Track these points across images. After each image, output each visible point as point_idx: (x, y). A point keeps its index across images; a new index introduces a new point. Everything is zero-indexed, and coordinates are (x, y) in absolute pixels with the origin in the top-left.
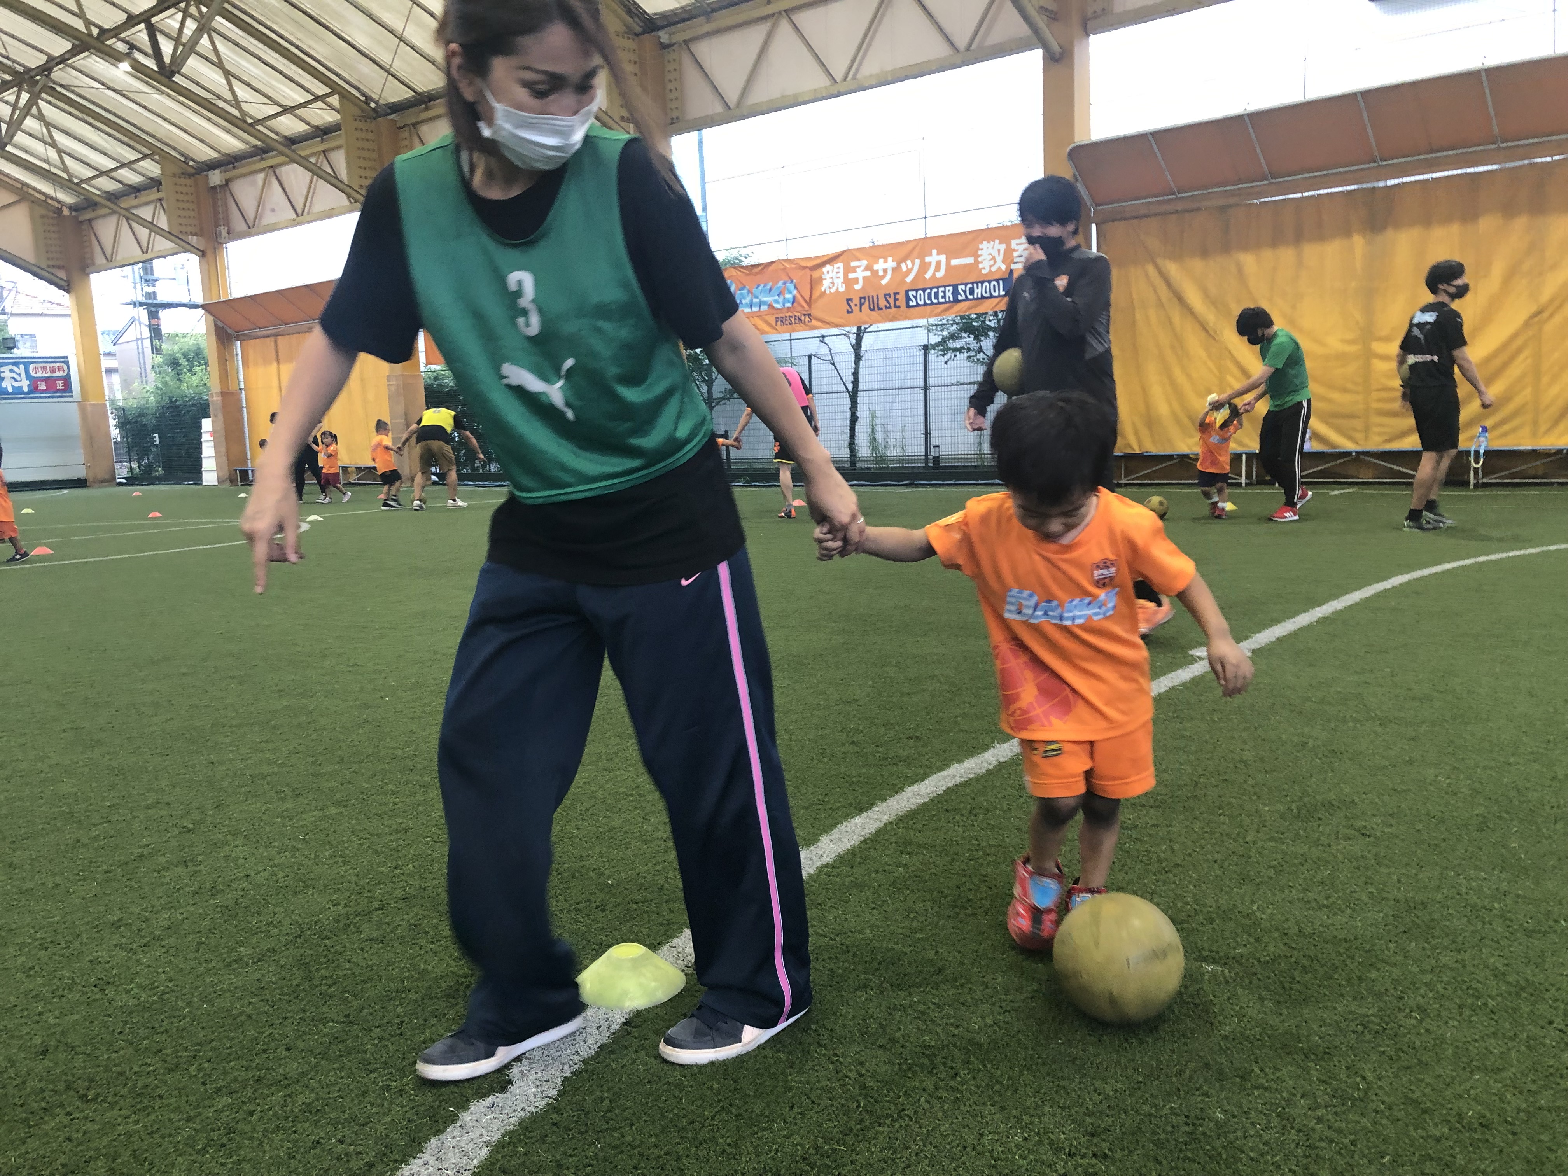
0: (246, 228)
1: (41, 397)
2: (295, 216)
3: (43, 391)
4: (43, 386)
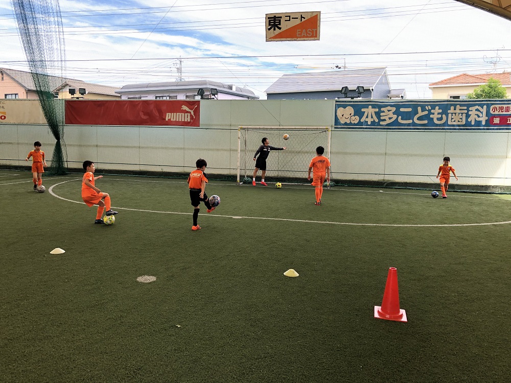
1: (493, 129)
3: (496, 125)
4: (497, 121)
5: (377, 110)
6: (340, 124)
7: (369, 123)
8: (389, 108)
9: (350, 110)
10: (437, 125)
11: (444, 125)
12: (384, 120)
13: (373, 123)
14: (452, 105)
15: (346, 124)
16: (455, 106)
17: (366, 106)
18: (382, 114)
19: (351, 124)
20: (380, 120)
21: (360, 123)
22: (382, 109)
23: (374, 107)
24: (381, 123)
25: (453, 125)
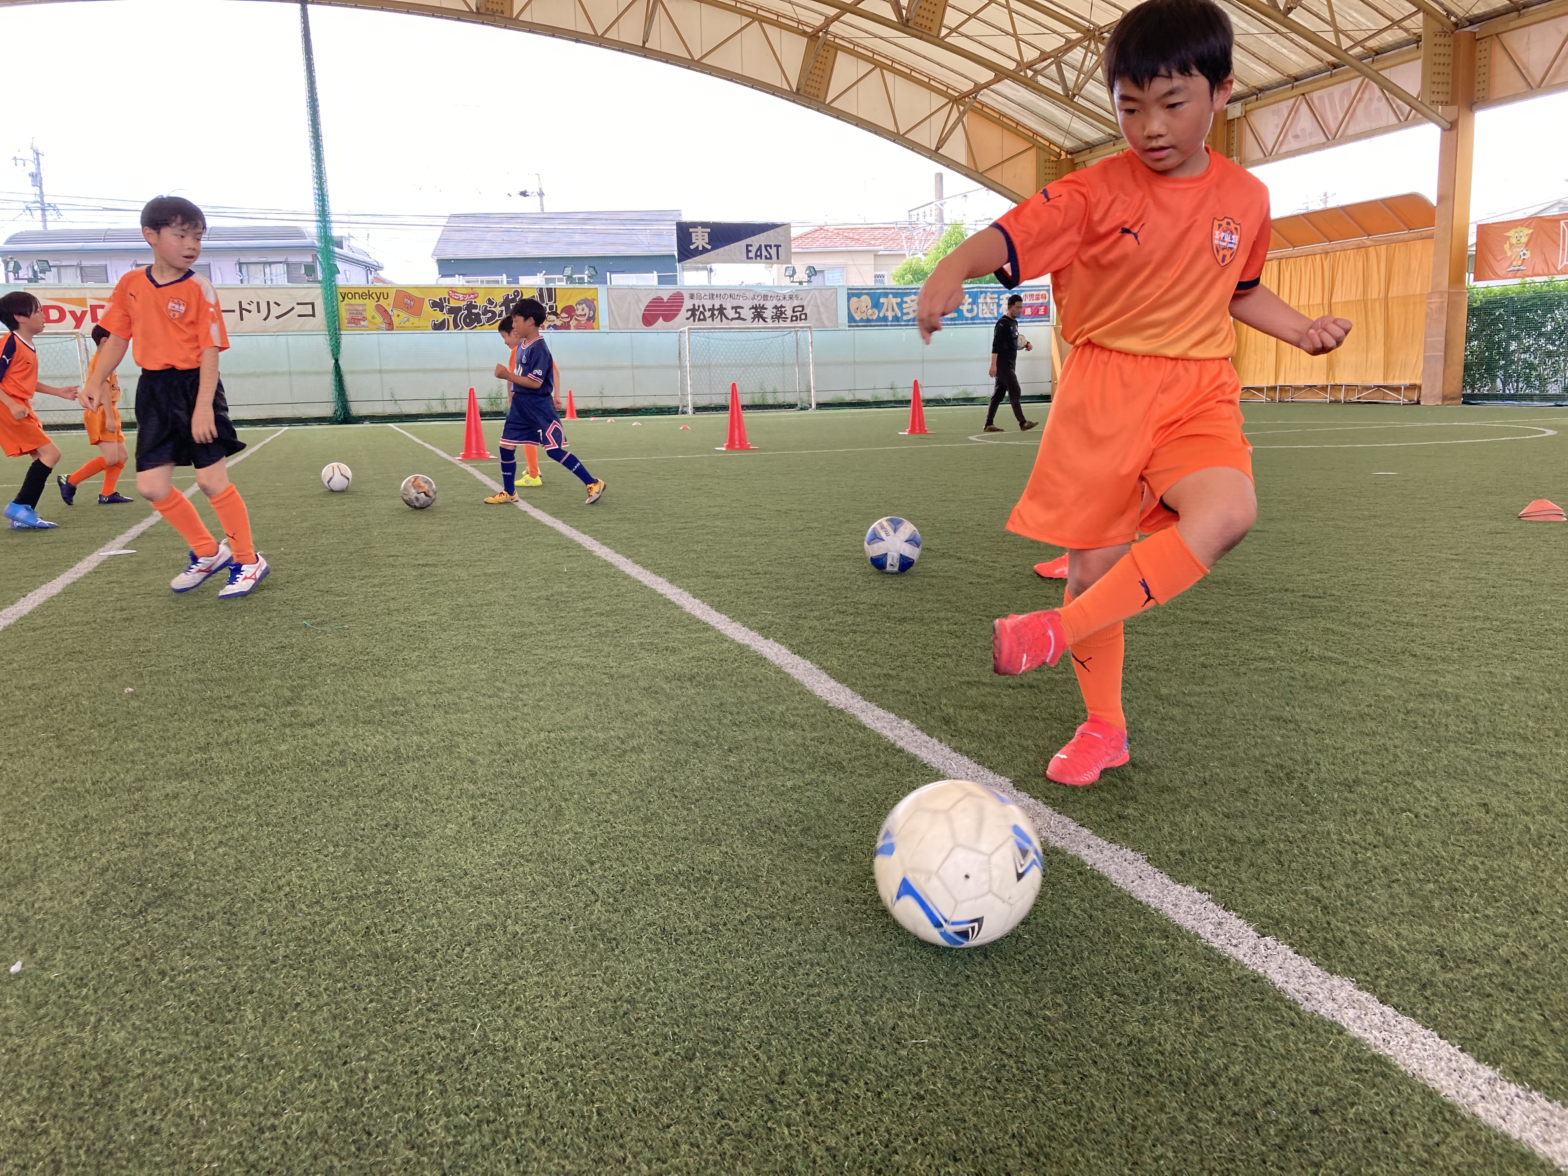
0: (1262, 156)
2: (1325, 140)
5: (899, 300)
6: (855, 321)
7: (890, 318)
8: (913, 297)
9: (866, 300)
10: (967, 319)
11: (973, 318)
12: (908, 314)
13: (896, 318)
14: (981, 292)
15: (862, 320)
16: (986, 293)
17: (886, 295)
18: (904, 306)
19: (868, 320)
20: (903, 314)
21: (879, 319)
22: (905, 299)
23: (895, 295)
24: (905, 318)
25: (985, 319)
